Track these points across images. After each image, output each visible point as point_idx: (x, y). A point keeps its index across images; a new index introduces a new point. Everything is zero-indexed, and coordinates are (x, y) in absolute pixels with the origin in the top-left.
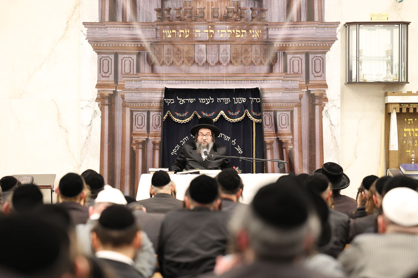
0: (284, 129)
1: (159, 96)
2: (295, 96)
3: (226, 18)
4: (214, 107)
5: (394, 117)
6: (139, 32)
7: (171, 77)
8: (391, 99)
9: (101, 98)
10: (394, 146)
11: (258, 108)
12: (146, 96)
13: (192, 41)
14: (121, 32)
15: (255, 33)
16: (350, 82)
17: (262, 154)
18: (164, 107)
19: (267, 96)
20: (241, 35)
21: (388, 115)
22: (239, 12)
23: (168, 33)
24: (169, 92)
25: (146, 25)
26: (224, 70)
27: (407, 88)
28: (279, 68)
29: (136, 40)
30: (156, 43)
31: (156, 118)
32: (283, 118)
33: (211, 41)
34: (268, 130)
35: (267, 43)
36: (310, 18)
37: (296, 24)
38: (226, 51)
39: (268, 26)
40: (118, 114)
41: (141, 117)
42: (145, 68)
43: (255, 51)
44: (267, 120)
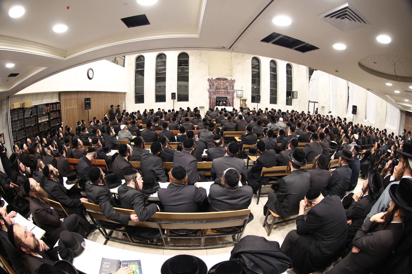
0: (230, 101)
1: (216, 97)
2: (231, 98)
3: (223, 89)
4: (222, 99)
5: (242, 101)
6: (213, 90)
7: (217, 95)
8: (241, 99)
9: (209, 98)
10: (242, 104)
11: (227, 99)
12: (214, 97)
13: (219, 91)
14: (211, 90)
15: (227, 91)
16: (237, 97)
17: (227, 104)
18: (216, 99)
19: (228, 98)
20: (225, 91)
21: (241, 100)
22: (225, 88)
23: (217, 90)
24: (217, 97)
25: (214, 89)
26: (223, 95)
27: (243, 97)
28: (229, 95)
29: (213, 91)
30: (215, 92)
31: (215, 100)
32: (230, 100)
33: (222, 91)
34: (228, 101)
35: (228, 92)
36: (233, 89)
37: (231, 90)
38: (223, 92)
39: (228, 90)
40: (211, 99)
41: (214, 100)
42: (214, 94)
43: (226, 93)
44: (228, 100)
